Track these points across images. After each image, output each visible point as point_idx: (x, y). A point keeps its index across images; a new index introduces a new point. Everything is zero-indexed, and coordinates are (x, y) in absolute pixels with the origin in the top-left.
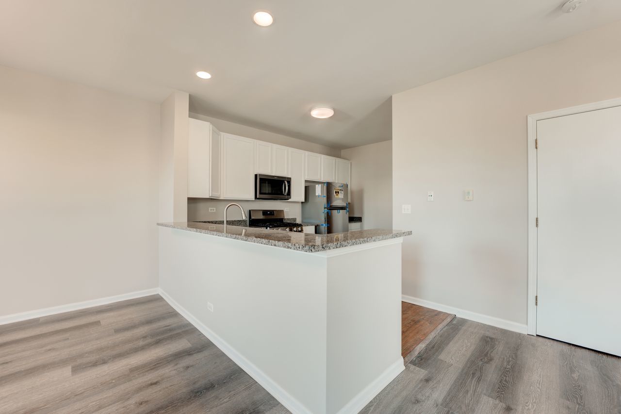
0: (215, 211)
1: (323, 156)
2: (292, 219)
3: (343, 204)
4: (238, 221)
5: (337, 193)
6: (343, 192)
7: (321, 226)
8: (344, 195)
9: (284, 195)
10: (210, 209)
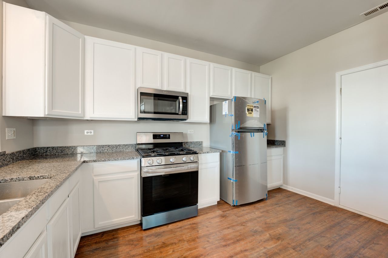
0: (92, 134)
1: (234, 69)
2: (196, 142)
3: (260, 125)
4: (123, 145)
5: (249, 110)
6: (258, 110)
7: (228, 153)
8: (260, 113)
9: (178, 114)
10: (86, 131)
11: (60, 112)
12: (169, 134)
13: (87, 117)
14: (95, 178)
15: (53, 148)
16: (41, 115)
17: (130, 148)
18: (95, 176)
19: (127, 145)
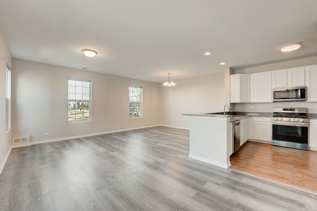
0: (254, 108)
9: (298, 98)
10: (251, 107)
11: (243, 101)
12: (294, 108)
13: (251, 102)
14: (254, 122)
15: (240, 112)
16: (238, 102)
17: (271, 114)
18: (254, 121)
19: (269, 113)
